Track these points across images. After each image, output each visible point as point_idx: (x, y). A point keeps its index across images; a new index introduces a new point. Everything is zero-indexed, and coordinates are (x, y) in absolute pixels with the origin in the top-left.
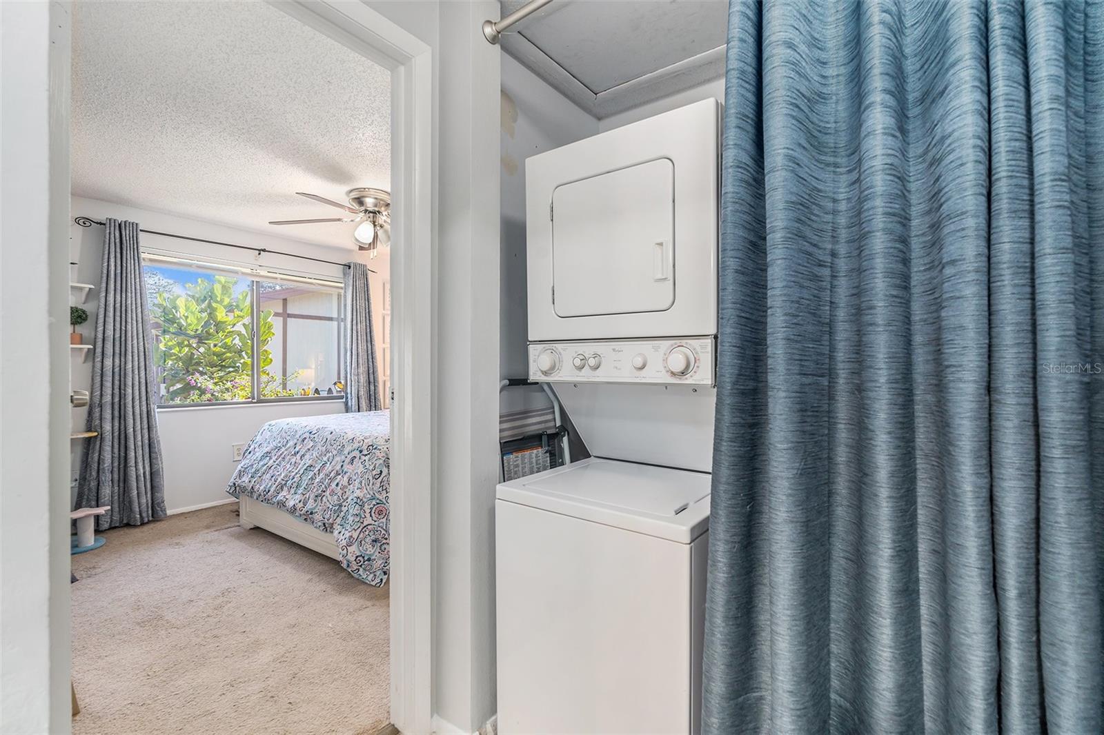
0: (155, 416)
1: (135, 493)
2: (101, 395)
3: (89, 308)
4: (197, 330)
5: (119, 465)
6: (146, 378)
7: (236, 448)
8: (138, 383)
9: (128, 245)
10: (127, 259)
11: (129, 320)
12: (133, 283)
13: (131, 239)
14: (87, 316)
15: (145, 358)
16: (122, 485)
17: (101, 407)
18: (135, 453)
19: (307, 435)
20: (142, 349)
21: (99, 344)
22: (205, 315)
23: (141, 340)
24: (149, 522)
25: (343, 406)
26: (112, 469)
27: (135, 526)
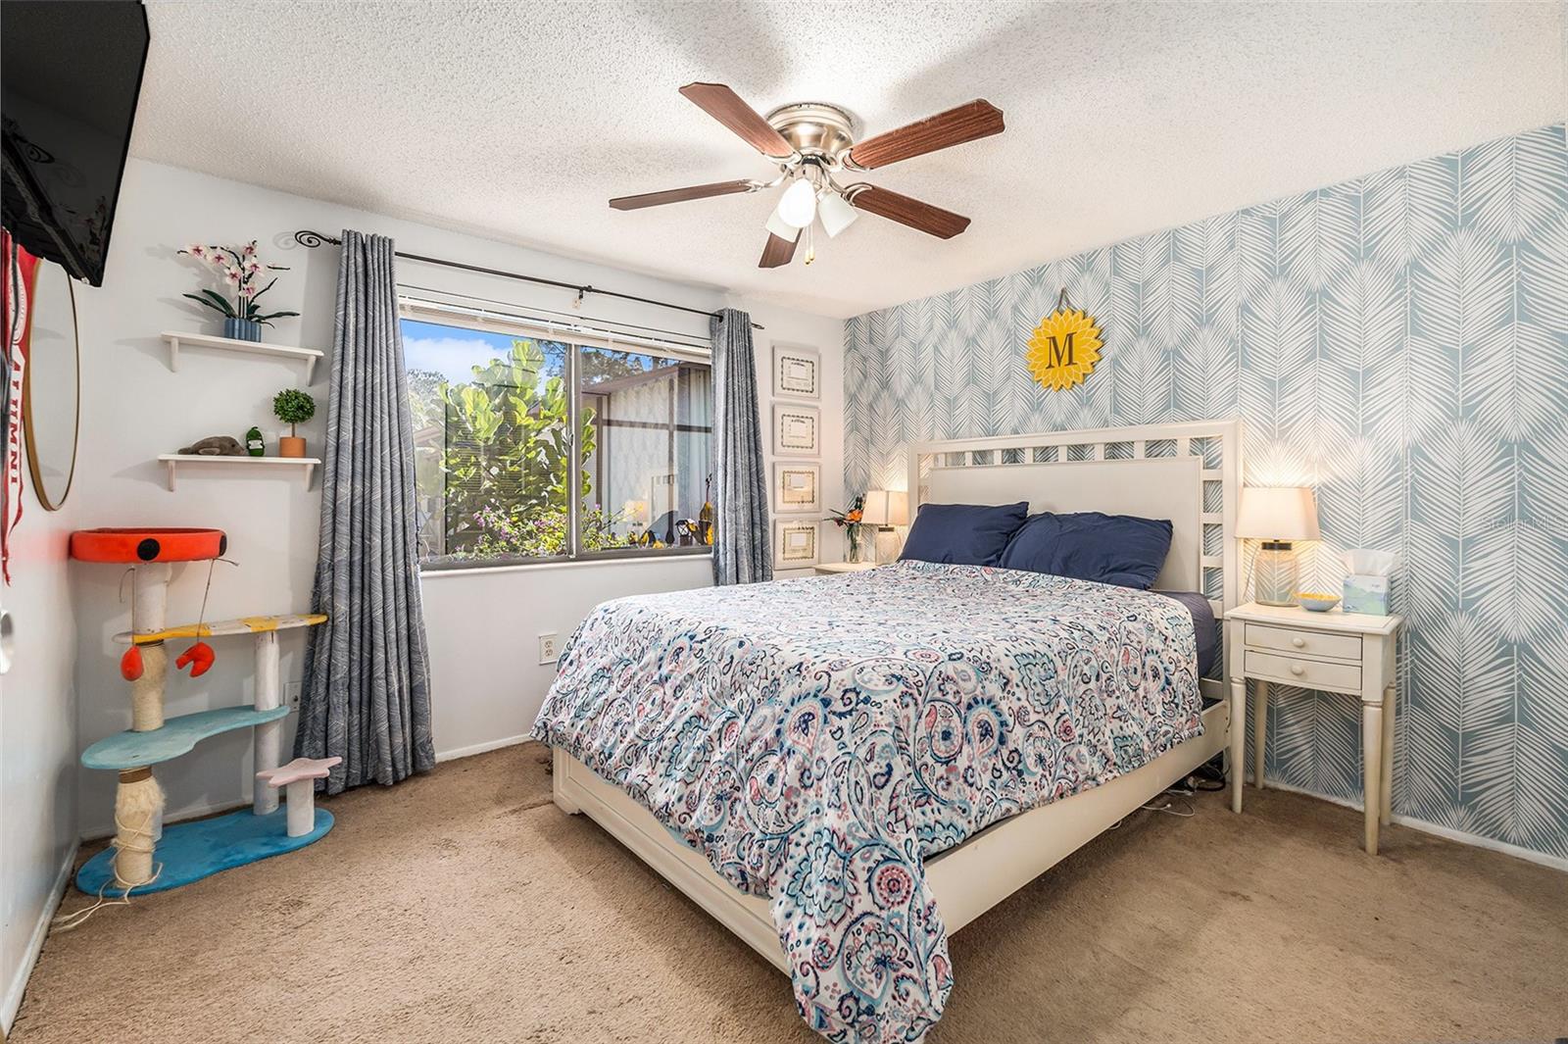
0: (417, 586)
1: (384, 727)
2: (334, 549)
3: (315, 393)
4: (488, 439)
5: (361, 674)
6: (404, 516)
7: (544, 642)
8: (390, 527)
9: (377, 278)
10: (374, 302)
11: (378, 413)
12: (384, 346)
13: (382, 268)
14: (312, 407)
15: (402, 480)
16: (365, 710)
17: (333, 569)
18: (386, 653)
19: (685, 642)
20: (397, 464)
21: (331, 456)
22: (500, 414)
23: (396, 448)
24: (407, 778)
25: (708, 567)
26: (349, 684)
27: (384, 787)
